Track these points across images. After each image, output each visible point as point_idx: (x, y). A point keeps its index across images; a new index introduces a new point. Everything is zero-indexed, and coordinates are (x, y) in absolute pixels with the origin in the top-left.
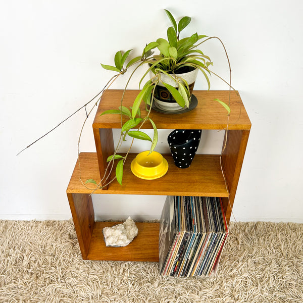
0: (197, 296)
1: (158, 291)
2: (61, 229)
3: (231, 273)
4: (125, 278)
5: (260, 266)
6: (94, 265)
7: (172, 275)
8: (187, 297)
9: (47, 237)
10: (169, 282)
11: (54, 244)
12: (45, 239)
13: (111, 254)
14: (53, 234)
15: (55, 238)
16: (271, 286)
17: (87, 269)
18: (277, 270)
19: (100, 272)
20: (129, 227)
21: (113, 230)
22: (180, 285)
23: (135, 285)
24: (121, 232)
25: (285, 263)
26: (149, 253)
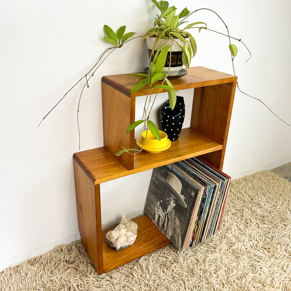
0: (217, 255)
1: (185, 267)
2: (49, 261)
3: (226, 228)
4: (151, 270)
5: (239, 214)
6: (113, 276)
7: (191, 245)
8: (211, 259)
9: (39, 276)
10: (188, 255)
11: (54, 278)
12: (37, 279)
13: (125, 256)
14: (44, 269)
15: (49, 273)
16: (255, 224)
17: (108, 282)
18: (250, 212)
19: (122, 278)
20: (128, 224)
21: (118, 231)
22: (199, 253)
23: (165, 270)
24: (125, 230)
25: (251, 205)
26: (157, 240)
